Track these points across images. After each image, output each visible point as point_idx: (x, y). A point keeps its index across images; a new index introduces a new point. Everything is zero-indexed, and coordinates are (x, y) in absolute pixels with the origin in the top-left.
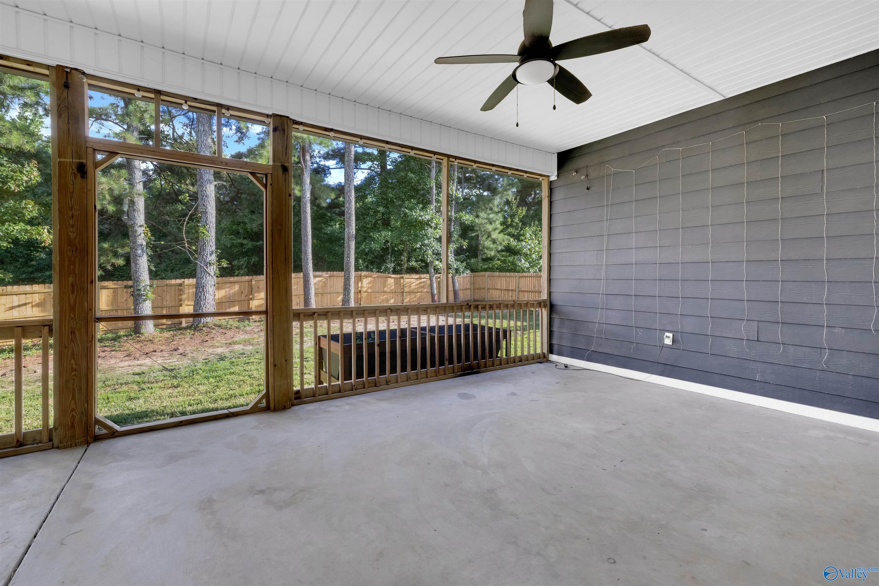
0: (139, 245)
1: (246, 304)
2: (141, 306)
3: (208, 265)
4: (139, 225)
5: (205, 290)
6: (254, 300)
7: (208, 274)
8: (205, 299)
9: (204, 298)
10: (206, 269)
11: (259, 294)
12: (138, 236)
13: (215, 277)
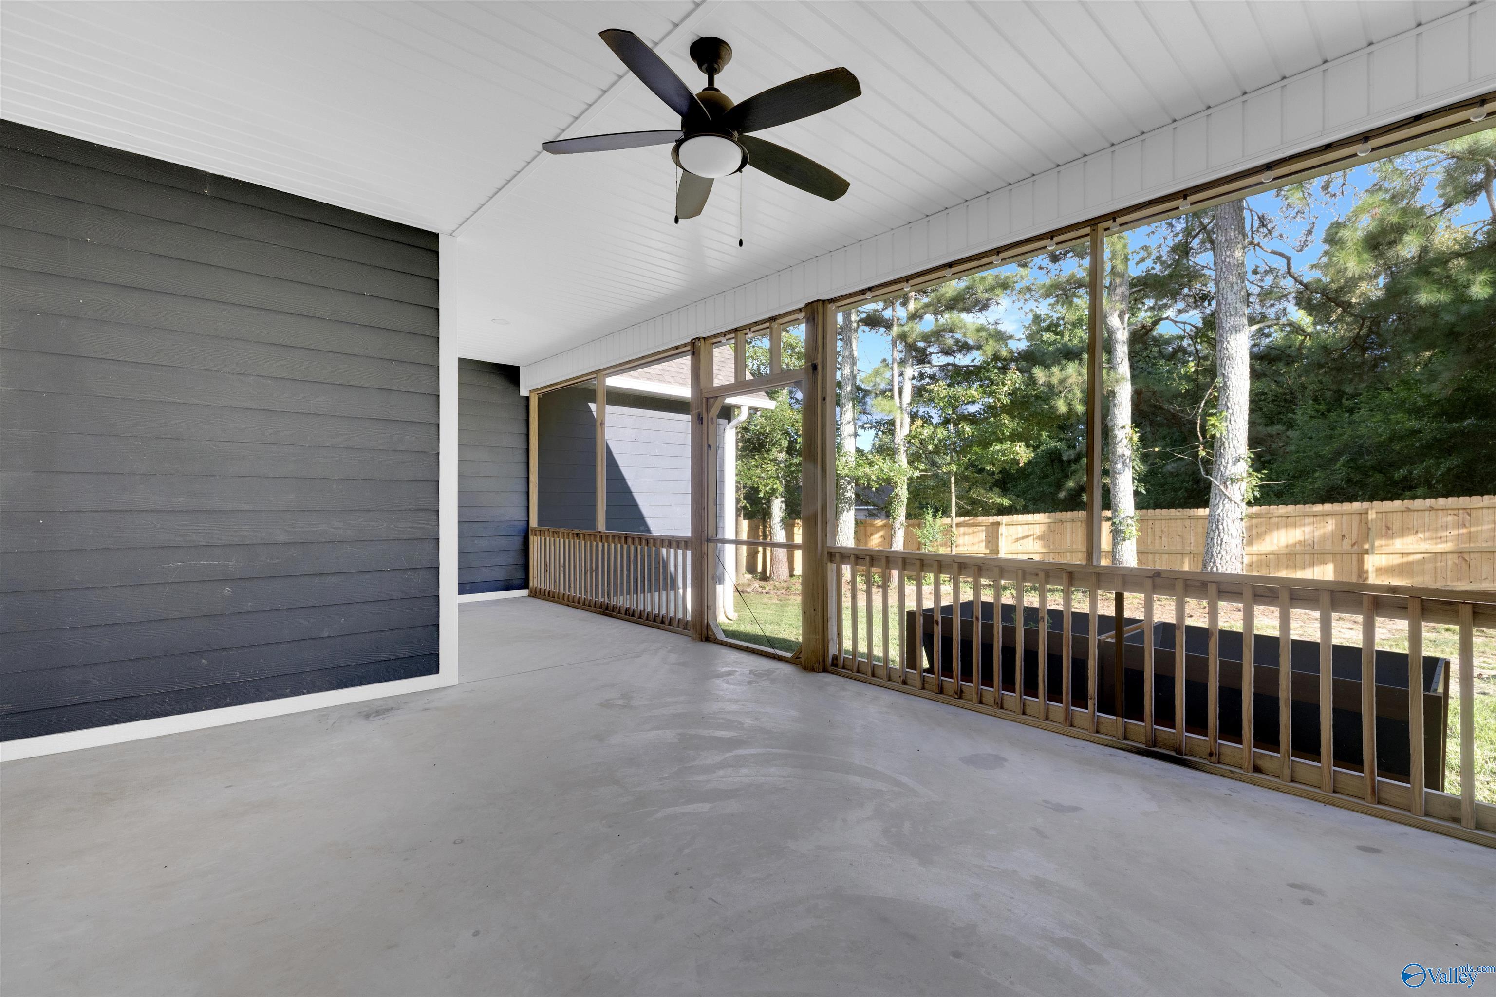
0: (1119, 456)
1: (1355, 563)
2: (1120, 548)
3: (1228, 483)
4: (1120, 425)
5: (1221, 527)
6: (1373, 553)
7: (1227, 500)
8: (1221, 544)
9: (1219, 542)
10: (1224, 490)
11: (1391, 542)
12: (1118, 442)
13: (1244, 505)
